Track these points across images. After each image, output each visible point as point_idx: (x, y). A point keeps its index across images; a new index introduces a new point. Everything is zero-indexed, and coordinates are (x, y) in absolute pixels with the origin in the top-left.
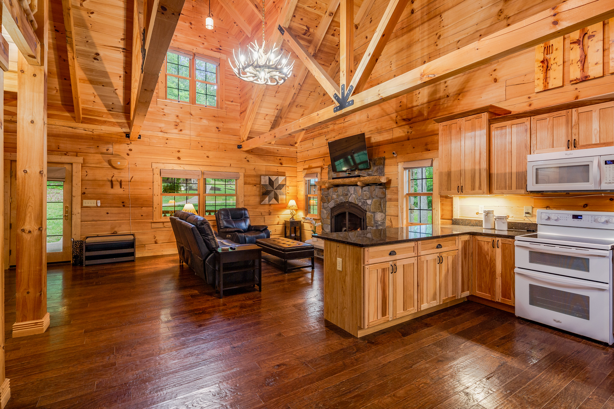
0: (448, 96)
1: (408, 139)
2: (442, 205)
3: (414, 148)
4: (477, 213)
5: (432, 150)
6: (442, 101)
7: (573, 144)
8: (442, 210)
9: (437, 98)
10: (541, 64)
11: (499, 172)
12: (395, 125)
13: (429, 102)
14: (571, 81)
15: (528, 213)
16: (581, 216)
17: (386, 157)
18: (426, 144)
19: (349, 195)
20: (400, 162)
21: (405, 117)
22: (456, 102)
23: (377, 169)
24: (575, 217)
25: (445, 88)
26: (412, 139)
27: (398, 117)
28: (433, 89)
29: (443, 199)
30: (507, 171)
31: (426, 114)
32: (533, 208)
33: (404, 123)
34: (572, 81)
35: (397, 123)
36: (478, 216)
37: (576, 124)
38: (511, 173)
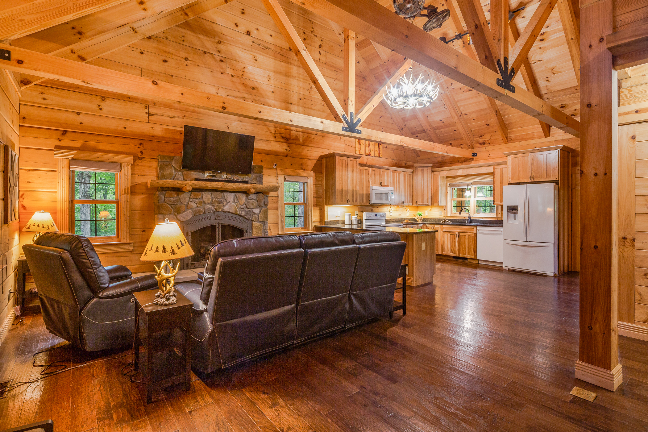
1: (287, 156)
2: (314, 211)
3: (292, 165)
4: (337, 216)
5: (307, 170)
6: (312, 136)
7: (381, 184)
10: (358, 140)
11: (361, 193)
12: (273, 139)
13: (303, 132)
14: (366, 154)
15: (357, 215)
16: (377, 214)
17: (264, 166)
18: (302, 165)
19: (225, 203)
20: (281, 175)
21: (283, 135)
22: (321, 141)
23: (257, 177)
24: (375, 215)
26: (290, 157)
27: (277, 132)
29: (315, 207)
31: (301, 141)
32: (358, 212)
33: (282, 140)
35: (275, 137)
36: (338, 218)
37: (382, 176)
38: (364, 194)
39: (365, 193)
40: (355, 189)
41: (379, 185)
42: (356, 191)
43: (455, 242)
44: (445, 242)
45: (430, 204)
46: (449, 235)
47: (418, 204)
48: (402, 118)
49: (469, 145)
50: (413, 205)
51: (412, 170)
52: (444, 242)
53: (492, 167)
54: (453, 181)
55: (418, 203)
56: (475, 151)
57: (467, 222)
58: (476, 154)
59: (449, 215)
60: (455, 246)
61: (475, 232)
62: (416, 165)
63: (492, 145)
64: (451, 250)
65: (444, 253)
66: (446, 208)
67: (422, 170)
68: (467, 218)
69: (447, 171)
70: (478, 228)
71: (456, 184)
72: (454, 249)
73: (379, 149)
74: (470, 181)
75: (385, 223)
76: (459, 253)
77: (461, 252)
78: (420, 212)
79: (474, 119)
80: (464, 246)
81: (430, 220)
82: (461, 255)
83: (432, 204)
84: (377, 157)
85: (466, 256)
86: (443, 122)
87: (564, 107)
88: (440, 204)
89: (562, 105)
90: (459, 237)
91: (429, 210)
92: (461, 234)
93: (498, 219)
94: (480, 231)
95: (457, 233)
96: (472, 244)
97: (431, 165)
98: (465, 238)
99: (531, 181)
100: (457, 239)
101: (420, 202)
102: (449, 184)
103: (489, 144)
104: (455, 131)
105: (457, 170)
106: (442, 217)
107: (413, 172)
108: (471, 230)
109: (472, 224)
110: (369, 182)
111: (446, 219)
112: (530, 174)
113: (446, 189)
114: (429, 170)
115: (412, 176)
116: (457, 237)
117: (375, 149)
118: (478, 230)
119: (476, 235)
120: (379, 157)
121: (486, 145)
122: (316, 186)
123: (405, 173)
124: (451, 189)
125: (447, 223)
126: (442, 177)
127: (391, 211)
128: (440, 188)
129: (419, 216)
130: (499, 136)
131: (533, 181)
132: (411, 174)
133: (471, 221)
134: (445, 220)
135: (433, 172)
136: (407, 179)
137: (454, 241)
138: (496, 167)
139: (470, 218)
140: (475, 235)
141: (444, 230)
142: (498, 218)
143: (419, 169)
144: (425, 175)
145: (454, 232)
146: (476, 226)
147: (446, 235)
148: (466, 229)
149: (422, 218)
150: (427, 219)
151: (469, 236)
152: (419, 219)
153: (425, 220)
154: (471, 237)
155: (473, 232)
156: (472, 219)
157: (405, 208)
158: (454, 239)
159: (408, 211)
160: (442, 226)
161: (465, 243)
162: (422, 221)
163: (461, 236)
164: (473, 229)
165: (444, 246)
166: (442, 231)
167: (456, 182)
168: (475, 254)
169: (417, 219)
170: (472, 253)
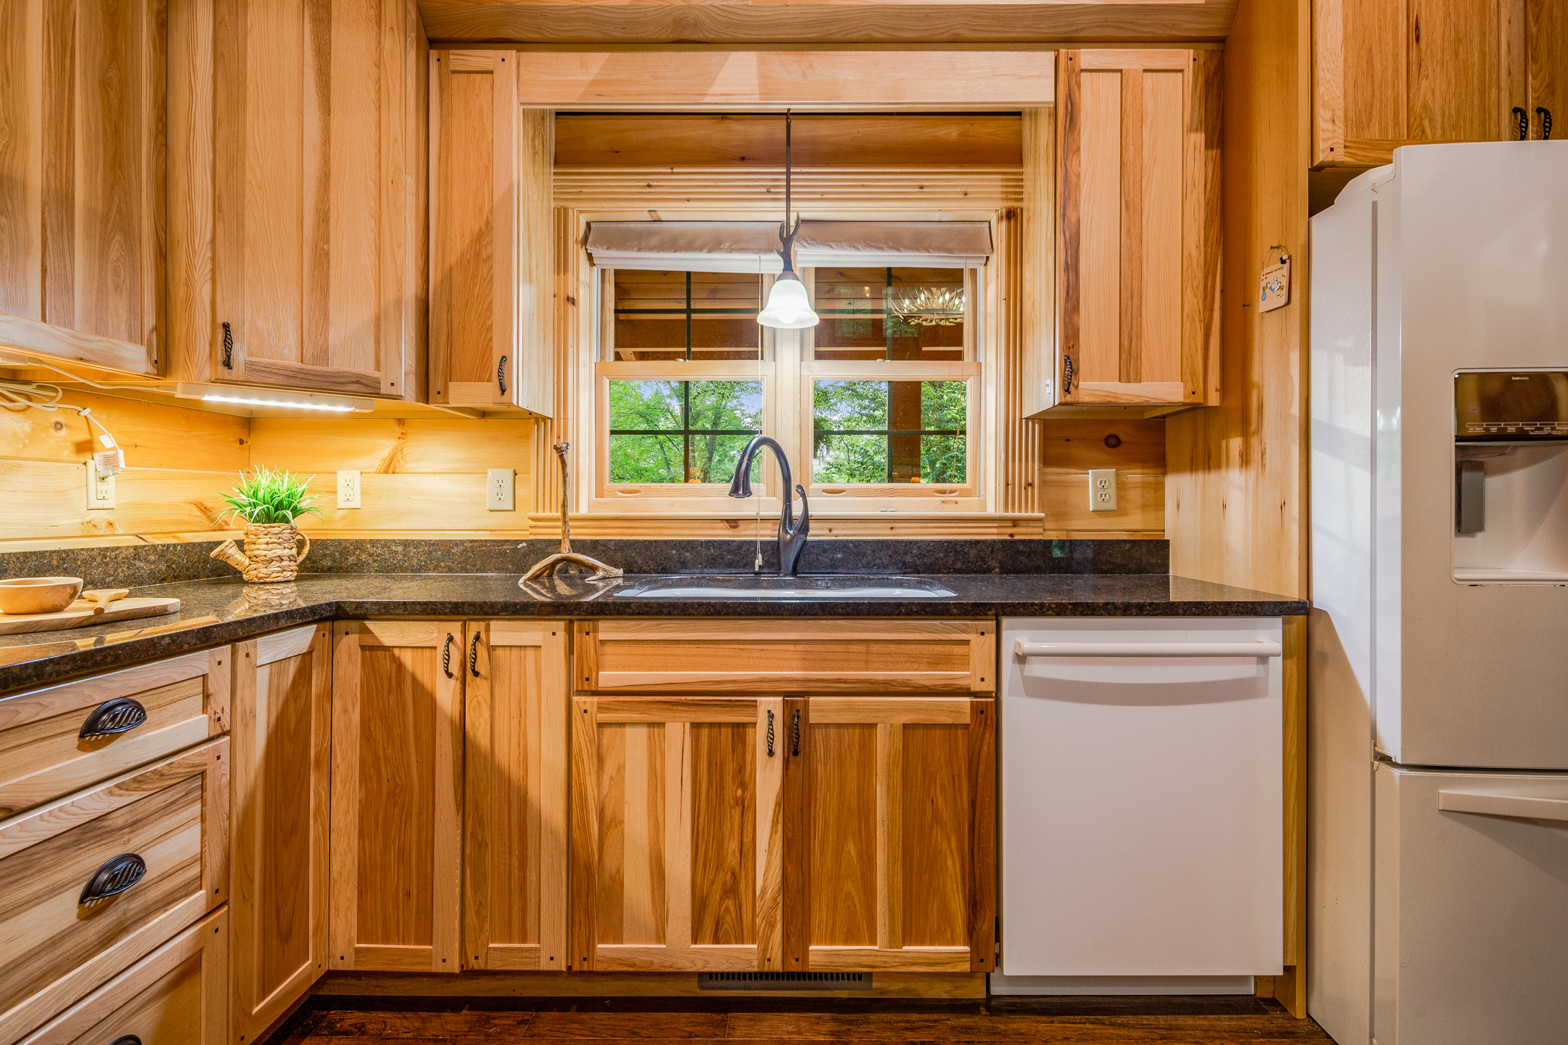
43: (746, 806)
44: (618, 822)
45: (406, 384)
46: (677, 732)
47: (254, 370)
50: (163, 364)
52: (610, 823)
53: (1042, 60)
54: (626, 198)
55: (245, 354)
57: (759, 561)
60: (747, 852)
61: (974, 674)
64: (701, 905)
65: (617, 949)
68: (768, 533)
69: (597, 61)
70: (1016, 635)
71: (651, 234)
72: (732, 890)
76: (797, 931)
77: (820, 919)
78: (273, 483)
80: (851, 848)
81: (391, 555)
82: (821, 953)
83: (425, 393)
85: (873, 951)
88: (516, 395)
90: (792, 750)
91: (377, 461)
92: (822, 709)
93: (1023, 534)
94: (1037, 669)
95: (775, 703)
96: (946, 814)
98: (867, 751)
100: (767, 776)
101: (272, 336)
102: (585, 220)
106: (523, 524)
108: (935, 663)
111: (572, 548)
112: (1507, 93)
113: (561, 266)
116: (778, 743)
118: (1021, 659)
119: (987, 713)
129: (268, 518)
134: (566, 551)
135: (437, 41)
137: (732, 791)
138: (1082, 56)
140: (978, 711)
141: (608, 678)
142: (1015, 522)
145: (744, 696)
146: (997, 612)
147: (636, 739)
148: (875, 648)
149: (301, 545)
150: (359, 545)
151: (919, 732)
152: (261, 549)
153: (327, 562)
154: (938, 732)
155: (962, 683)
156: (817, 533)
157: (52, 410)
158: (730, 768)
159: (110, 461)
160: (602, 625)
161: (866, 812)
162: (302, 567)
163: (819, 735)
164: (958, 650)
165: (610, 863)
166: (581, 692)
167: (652, 205)
168: (986, 926)
169: (233, 552)
170: (946, 916)
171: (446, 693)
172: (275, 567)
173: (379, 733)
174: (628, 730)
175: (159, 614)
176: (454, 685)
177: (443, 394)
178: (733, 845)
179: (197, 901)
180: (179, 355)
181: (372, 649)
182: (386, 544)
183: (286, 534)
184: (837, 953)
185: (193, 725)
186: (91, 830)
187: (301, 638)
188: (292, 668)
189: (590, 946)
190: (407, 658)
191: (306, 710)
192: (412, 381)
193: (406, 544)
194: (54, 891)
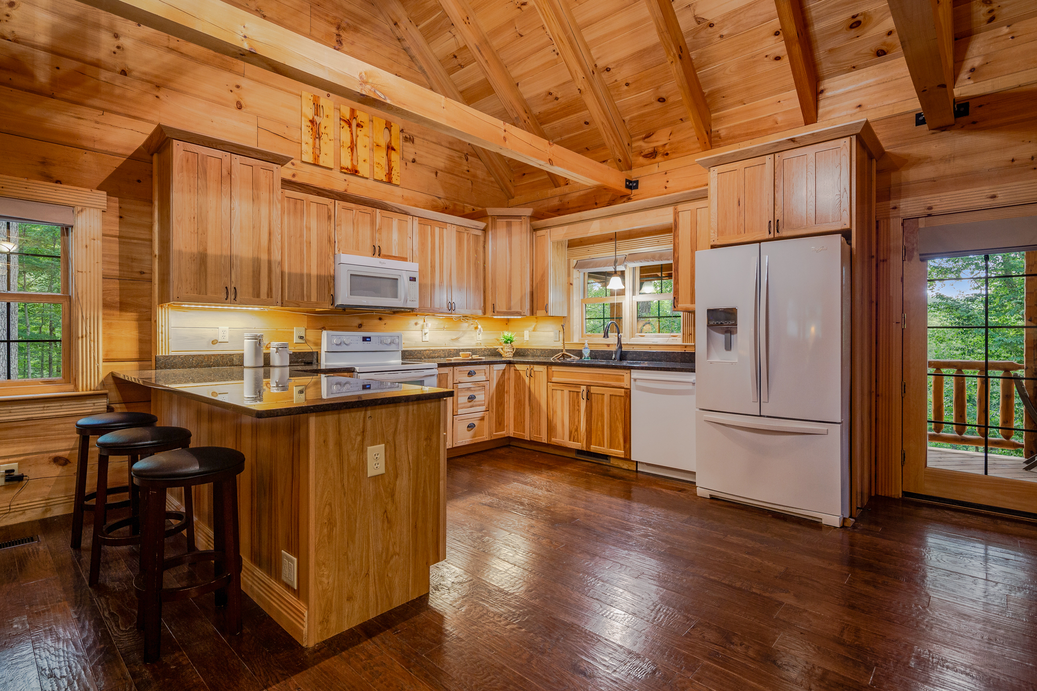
0: (124, 73)
2: (108, 326)
4: (214, 342)
5: (68, 183)
6: (104, 75)
7: (377, 251)
8: (109, 339)
9: (88, 59)
10: (309, 124)
11: (293, 271)
13: (53, 51)
14: (342, 168)
15: (301, 338)
16: (370, 338)
22: (150, 98)
24: (365, 339)
25: (116, 49)
28: (71, 26)
29: (112, 312)
30: (305, 271)
32: (306, 329)
34: (344, 168)
36: (216, 347)
37: (380, 229)
38: (309, 275)
39: (314, 272)
40: (264, 257)
41: (371, 253)
42: (270, 262)
43: (579, 411)
44: (556, 412)
46: (566, 392)
47: (498, 312)
48: (461, 92)
49: (620, 160)
50: (484, 313)
51: (482, 225)
52: (554, 412)
53: (670, 210)
54: (585, 254)
55: (497, 309)
56: (634, 174)
57: (614, 357)
58: (637, 182)
59: (576, 340)
60: (579, 421)
61: (625, 384)
62: (491, 211)
63: (674, 156)
64: (571, 433)
65: (556, 440)
66: (569, 321)
67: (509, 225)
69: (566, 227)
70: (635, 374)
71: (591, 262)
72: (576, 430)
73: (389, 161)
74: (622, 253)
75: (400, 361)
76: (589, 442)
77: (593, 440)
78: (507, 334)
79: (627, 84)
80: (600, 424)
81: (534, 352)
82: (594, 448)
83: (532, 313)
84: (382, 181)
85: (604, 449)
86: (557, 99)
87: (859, 23)
88: (551, 313)
89: (854, 17)
90: (588, 399)
91: (531, 329)
92: (593, 390)
93: (688, 350)
94: (639, 383)
95: (584, 388)
96: (619, 418)
97: (528, 211)
98: (603, 400)
99: (771, 236)
100: (583, 404)
101: (501, 306)
102: (575, 262)
103: (667, 154)
104: (587, 123)
105: (589, 223)
106: (559, 345)
107: (485, 230)
108: (617, 380)
109: (625, 363)
110: (330, 241)
111: (567, 351)
112: (767, 217)
113: (569, 275)
114: (526, 226)
115: (482, 239)
116: (585, 397)
117: (376, 160)
118: (635, 380)
119: (628, 393)
120: (389, 182)
121: (659, 158)
122: (120, 243)
123: (461, 229)
124: (582, 274)
125: (568, 359)
126: (558, 244)
127: (426, 330)
128: (551, 272)
129: (506, 343)
130: (689, 131)
131: (777, 235)
132: (480, 233)
133: (623, 356)
134: (564, 352)
135: (535, 230)
136: (468, 244)
137: (577, 407)
138: (680, 207)
139: (621, 347)
140: (626, 393)
141: (554, 379)
142: (686, 346)
143: (501, 222)
144: (516, 239)
145: (578, 385)
146: (630, 368)
147: (559, 392)
148: (605, 375)
149: (513, 349)
150: (528, 349)
151: (614, 397)
152: (505, 350)
153: (522, 354)
154: (618, 397)
155: (622, 385)
156: (624, 349)
157: (471, 322)
158: (576, 402)
159: (480, 331)
160: (553, 367)
161: (602, 415)
162: (514, 354)
163: (593, 395)
164: (622, 377)
165: (554, 422)
166: (551, 382)
167: (589, 256)
168: (628, 446)
169: (500, 350)
170: (619, 443)
171: (527, 380)
172: (508, 354)
173: (517, 388)
174: (558, 391)
175: (481, 359)
176: (528, 378)
177: (536, 313)
178: (576, 420)
179: (483, 408)
180: (487, 311)
181: (516, 370)
182: (533, 349)
183: (510, 346)
184: (596, 448)
185: (483, 378)
186: (469, 389)
187: (503, 366)
188: (501, 372)
189: (551, 439)
190: (521, 372)
191: (504, 381)
192: (529, 311)
193: (537, 349)
194: (465, 396)
